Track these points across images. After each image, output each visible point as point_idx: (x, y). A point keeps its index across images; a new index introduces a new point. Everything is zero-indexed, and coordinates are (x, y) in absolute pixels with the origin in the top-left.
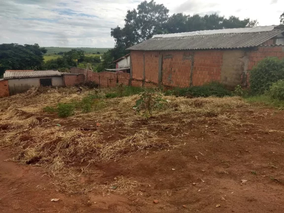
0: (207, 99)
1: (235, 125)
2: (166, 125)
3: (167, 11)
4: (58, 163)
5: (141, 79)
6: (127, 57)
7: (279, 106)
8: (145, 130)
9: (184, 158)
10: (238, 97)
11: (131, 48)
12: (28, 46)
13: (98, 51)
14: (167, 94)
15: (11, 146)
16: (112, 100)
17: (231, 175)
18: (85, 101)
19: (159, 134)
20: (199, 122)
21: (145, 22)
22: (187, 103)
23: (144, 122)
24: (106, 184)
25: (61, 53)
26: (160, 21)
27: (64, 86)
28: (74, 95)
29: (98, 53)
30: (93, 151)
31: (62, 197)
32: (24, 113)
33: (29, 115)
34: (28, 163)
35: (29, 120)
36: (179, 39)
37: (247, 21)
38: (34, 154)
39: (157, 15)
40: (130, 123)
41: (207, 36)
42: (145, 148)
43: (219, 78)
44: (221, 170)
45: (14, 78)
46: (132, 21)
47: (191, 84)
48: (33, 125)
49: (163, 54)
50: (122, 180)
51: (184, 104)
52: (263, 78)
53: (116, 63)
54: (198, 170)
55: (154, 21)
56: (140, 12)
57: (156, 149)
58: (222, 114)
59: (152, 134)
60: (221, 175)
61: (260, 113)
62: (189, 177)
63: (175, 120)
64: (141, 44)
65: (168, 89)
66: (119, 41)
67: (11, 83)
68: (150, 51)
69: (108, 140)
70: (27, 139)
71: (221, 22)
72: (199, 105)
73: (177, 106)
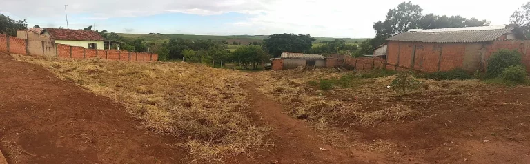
0: (452, 81)
1: (476, 100)
2: (417, 101)
3: (421, 10)
4: (323, 122)
5: (394, 64)
6: (384, 46)
7: (510, 86)
8: (400, 105)
9: (436, 125)
10: (476, 80)
11: (388, 39)
12: (301, 36)
13: (356, 41)
14: (419, 77)
15: (284, 104)
16: (367, 80)
17: (475, 137)
18: (343, 79)
19: (412, 108)
20: (446, 98)
21: (403, 18)
22: (436, 84)
23: (398, 98)
24: (366, 143)
25: (326, 42)
26: (415, 18)
27: (325, 67)
28: (334, 74)
29: (357, 42)
30: (354, 117)
31: (328, 148)
32: (293, 83)
33: (297, 85)
34: (299, 118)
35: (298, 88)
36: (430, 34)
37: (484, 21)
38: (304, 112)
39: (413, 13)
40: (386, 98)
41: (453, 32)
42: (401, 118)
43: (461, 65)
44: (467, 133)
45: (288, 58)
46: (392, 17)
47: (439, 69)
48: (300, 92)
49: (417, 45)
50: (380, 142)
51: (433, 85)
52: (497, 65)
53: (374, 50)
54: (448, 134)
55: (410, 18)
56: (399, 10)
57: (411, 120)
58: (465, 92)
59: (406, 108)
60: (467, 137)
61: (496, 91)
62: (440, 139)
63: (426, 97)
64: (397, 35)
65: (419, 74)
66: (378, 33)
67: (285, 62)
68: (405, 42)
69: (366, 110)
70: (297, 101)
71: (463, 22)
72: (446, 86)
73: (426, 86)
